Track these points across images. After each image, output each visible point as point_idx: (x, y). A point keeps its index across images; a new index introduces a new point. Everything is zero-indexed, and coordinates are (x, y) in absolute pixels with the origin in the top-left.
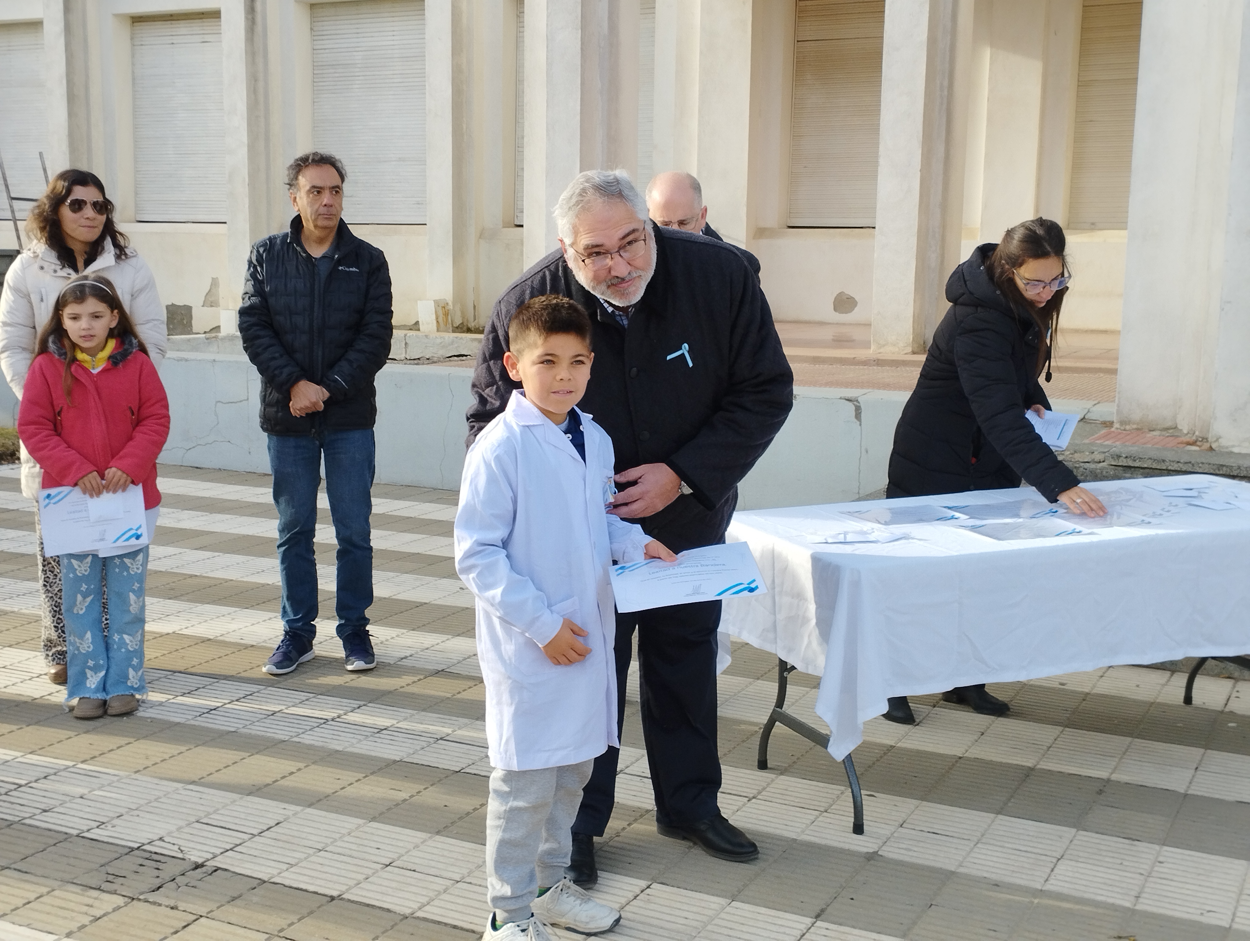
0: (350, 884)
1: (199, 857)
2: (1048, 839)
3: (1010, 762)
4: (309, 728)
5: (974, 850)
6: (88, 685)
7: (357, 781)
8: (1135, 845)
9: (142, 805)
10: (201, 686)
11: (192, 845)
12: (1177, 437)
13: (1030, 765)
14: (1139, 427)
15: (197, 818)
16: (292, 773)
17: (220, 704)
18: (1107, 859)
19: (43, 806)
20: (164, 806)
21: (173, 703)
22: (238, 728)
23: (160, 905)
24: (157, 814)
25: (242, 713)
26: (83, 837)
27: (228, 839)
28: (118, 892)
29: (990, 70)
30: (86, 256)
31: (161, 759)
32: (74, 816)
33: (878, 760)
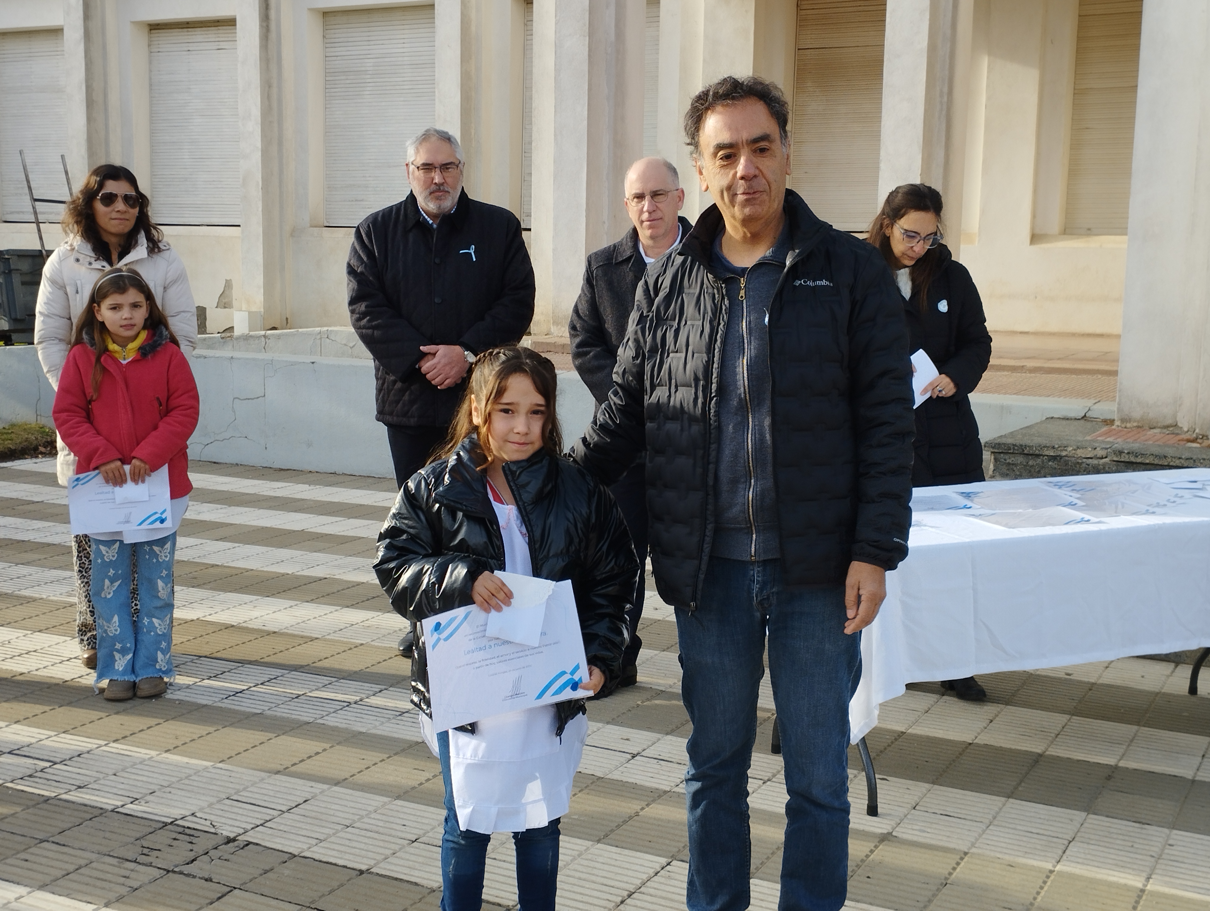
0: (377, 858)
1: (231, 832)
2: (1059, 822)
3: (1019, 748)
4: (332, 710)
5: (987, 832)
6: (116, 668)
7: (381, 761)
8: (1145, 829)
9: (173, 783)
10: (226, 670)
11: (223, 820)
12: (1177, 434)
13: (1039, 751)
14: (1140, 424)
15: (227, 795)
16: (317, 753)
17: (245, 688)
18: (1118, 842)
19: (78, 783)
20: (195, 784)
21: (199, 686)
22: (264, 710)
23: (194, 877)
24: (189, 791)
25: (267, 696)
26: (118, 812)
27: (258, 816)
28: (153, 864)
29: (988, 78)
30: (120, 249)
31: (190, 739)
32: (108, 792)
33: (889, 746)
